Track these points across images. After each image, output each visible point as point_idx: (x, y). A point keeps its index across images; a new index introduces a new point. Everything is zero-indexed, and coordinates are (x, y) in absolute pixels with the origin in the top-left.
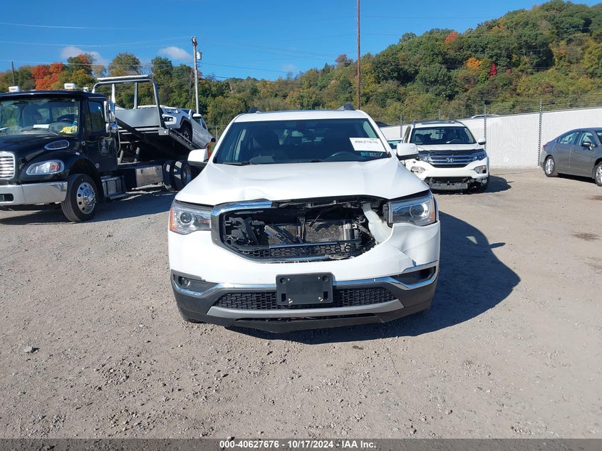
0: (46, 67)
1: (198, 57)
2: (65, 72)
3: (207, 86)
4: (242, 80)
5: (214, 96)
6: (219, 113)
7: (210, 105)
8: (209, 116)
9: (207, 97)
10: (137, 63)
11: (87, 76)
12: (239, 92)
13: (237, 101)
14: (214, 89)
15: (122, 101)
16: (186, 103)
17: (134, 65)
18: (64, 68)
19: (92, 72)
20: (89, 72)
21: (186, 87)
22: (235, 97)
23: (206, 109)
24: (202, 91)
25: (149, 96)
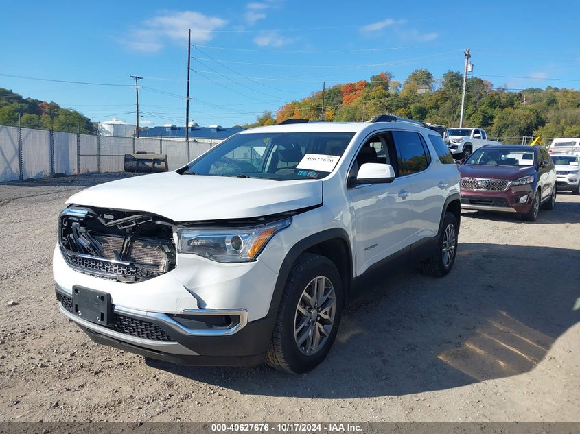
0: (353, 85)
1: (469, 69)
2: (367, 89)
3: (496, 97)
4: (539, 91)
5: (502, 107)
6: (505, 124)
7: (497, 117)
8: (494, 128)
9: (495, 108)
10: (430, 78)
11: (384, 91)
12: (534, 102)
13: (528, 112)
14: (503, 100)
15: (410, 113)
16: (472, 114)
17: (426, 78)
18: (367, 85)
19: (389, 88)
20: (386, 88)
21: (474, 99)
22: (526, 108)
23: (492, 121)
24: (490, 102)
25: (435, 108)
